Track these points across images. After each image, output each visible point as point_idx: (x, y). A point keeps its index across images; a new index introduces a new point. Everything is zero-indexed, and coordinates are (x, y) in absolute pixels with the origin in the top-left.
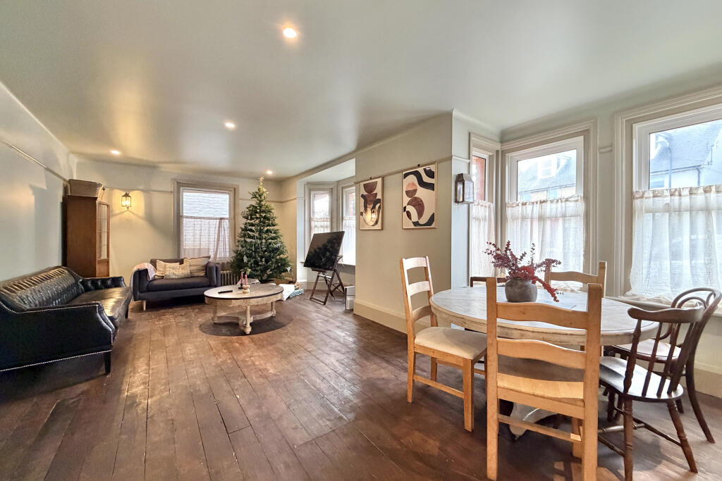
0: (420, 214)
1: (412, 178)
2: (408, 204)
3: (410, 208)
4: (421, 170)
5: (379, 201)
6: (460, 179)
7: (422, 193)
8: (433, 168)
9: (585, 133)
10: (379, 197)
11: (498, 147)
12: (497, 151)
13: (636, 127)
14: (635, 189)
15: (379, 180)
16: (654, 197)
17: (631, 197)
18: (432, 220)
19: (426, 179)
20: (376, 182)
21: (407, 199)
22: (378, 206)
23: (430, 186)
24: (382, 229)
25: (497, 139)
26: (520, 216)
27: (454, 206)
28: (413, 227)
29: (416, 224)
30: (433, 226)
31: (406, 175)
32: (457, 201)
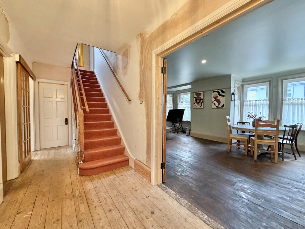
0: (219, 104)
1: (217, 93)
2: (214, 101)
3: (214, 102)
4: (220, 91)
5: (202, 99)
6: (233, 94)
7: (219, 98)
8: (224, 90)
9: (270, 82)
10: (202, 98)
11: (242, 83)
12: (241, 85)
13: (284, 81)
14: (283, 98)
15: (202, 93)
16: (288, 100)
17: (282, 100)
18: (223, 106)
19: (221, 93)
20: (201, 93)
21: (214, 99)
22: (201, 101)
23: (223, 96)
24: (203, 108)
25: (241, 81)
26: (249, 105)
27: (231, 102)
28: (216, 108)
29: (217, 107)
30: (224, 107)
31: (213, 92)
32: (232, 100)
